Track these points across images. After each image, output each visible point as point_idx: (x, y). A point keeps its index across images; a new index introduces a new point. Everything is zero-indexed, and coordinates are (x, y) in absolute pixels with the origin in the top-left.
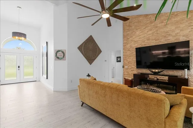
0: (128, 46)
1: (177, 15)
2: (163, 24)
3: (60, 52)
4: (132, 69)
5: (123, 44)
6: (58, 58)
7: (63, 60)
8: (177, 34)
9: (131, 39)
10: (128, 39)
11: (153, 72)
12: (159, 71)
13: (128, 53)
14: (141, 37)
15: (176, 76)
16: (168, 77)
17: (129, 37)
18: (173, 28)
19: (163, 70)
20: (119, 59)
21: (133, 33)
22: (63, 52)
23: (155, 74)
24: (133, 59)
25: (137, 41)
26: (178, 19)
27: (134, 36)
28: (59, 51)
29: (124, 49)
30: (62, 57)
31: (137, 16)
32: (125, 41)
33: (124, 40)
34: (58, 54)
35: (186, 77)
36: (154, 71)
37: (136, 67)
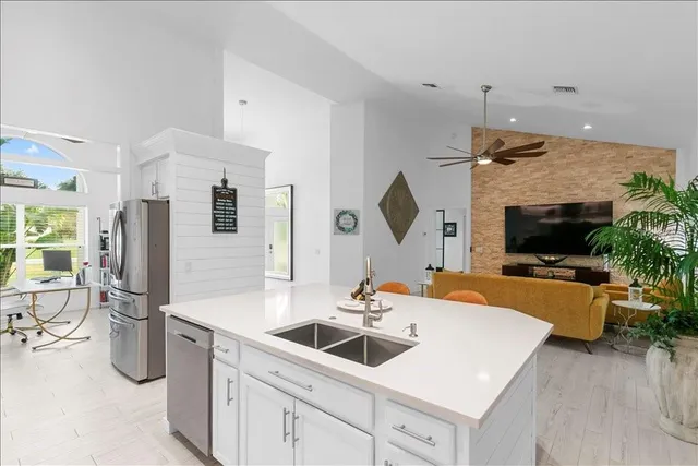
0: (485, 200)
1: (591, 147)
2: (565, 161)
3: (347, 216)
4: (494, 255)
5: (472, 193)
6: (342, 229)
7: (355, 234)
8: (592, 184)
9: (491, 183)
10: (485, 182)
11: (543, 261)
12: (558, 258)
13: (485, 216)
14: (516, 182)
15: (589, 269)
16: (573, 271)
17: (487, 179)
18: (585, 171)
19: (563, 256)
20: (449, 229)
21: (498, 171)
22: (353, 216)
23: (549, 264)
24: (497, 232)
25: (508, 190)
26: (594, 155)
27: (499, 179)
28: (344, 213)
29: (472, 207)
30: (351, 226)
31: (508, 132)
32: (477, 188)
33: (473, 186)
34: (342, 221)
35: (606, 269)
36: (547, 258)
37: (504, 251)
